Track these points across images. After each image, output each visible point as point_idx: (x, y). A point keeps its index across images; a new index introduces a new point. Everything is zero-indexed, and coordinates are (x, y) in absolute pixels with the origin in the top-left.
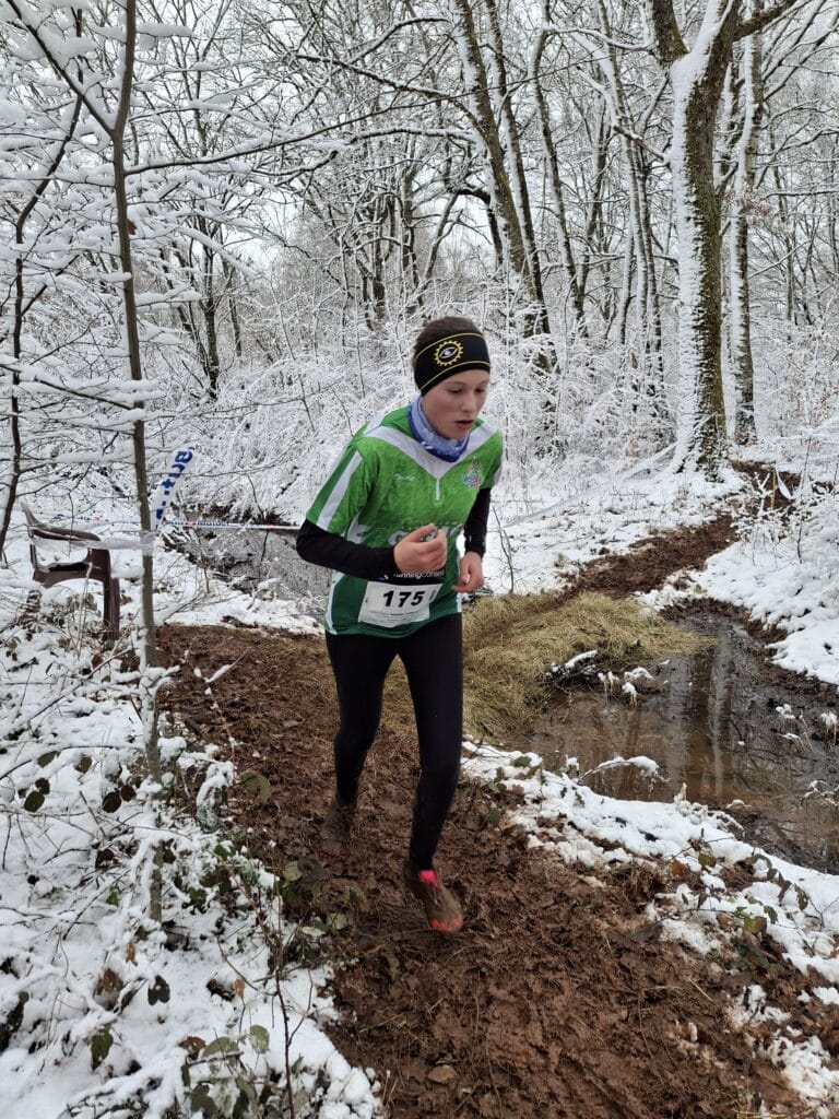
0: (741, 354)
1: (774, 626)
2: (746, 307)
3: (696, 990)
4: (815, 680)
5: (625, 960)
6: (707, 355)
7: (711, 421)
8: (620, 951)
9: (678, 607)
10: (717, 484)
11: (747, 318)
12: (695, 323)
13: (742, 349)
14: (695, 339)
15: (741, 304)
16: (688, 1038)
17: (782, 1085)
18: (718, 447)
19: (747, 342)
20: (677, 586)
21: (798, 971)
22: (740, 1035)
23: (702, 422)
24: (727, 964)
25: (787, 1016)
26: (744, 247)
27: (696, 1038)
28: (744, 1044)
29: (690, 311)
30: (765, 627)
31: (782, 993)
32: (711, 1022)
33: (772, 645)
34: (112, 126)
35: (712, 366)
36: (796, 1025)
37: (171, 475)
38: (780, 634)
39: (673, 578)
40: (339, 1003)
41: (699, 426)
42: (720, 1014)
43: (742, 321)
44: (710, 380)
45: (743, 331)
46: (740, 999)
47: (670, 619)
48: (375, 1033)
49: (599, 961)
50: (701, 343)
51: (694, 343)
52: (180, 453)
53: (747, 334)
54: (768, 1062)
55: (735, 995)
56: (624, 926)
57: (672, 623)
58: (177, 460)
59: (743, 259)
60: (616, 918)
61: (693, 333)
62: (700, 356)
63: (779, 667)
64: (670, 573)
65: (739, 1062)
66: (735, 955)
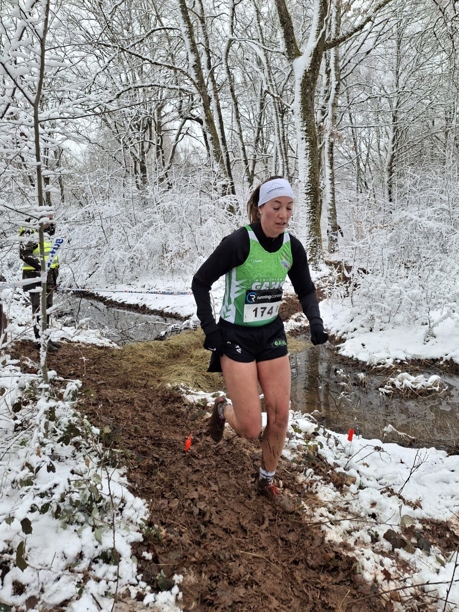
0: (331, 207)
1: (340, 337)
2: (333, 183)
3: (285, 472)
4: (357, 361)
5: (256, 463)
6: (313, 207)
7: (315, 241)
8: (254, 460)
9: (297, 331)
10: (318, 272)
11: (333, 189)
12: (306, 191)
13: (331, 205)
14: (306, 199)
15: (330, 182)
16: (279, 487)
17: (316, 499)
18: (318, 253)
19: (333, 201)
20: (296, 320)
21: (330, 465)
22: (302, 485)
23: (310, 241)
24: (300, 463)
25: (321, 477)
26: (332, 153)
27: (281, 486)
28: (302, 488)
29: (304, 185)
30: (336, 338)
31: (321, 471)
32: (290, 481)
33: (338, 346)
34: (33, 102)
35: (315, 213)
36: (324, 480)
37: (54, 248)
38: (342, 340)
39: (294, 316)
40: (130, 480)
41: (309, 243)
42: (294, 478)
43: (331, 191)
44: (314, 220)
45: (331, 196)
46: (303, 474)
47: (292, 336)
48: (146, 490)
49: (244, 463)
50: (309, 201)
51: (306, 201)
52: (57, 240)
53: (333, 198)
54: (311, 493)
55: (301, 472)
56: (256, 451)
57: (293, 338)
58: (56, 242)
59: (331, 159)
60: (253, 449)
61: (305, 196)
62: (309, 208)
63: (341, 355)
64: (293, 314)
65: (299, 493)
66: (304, 460)
